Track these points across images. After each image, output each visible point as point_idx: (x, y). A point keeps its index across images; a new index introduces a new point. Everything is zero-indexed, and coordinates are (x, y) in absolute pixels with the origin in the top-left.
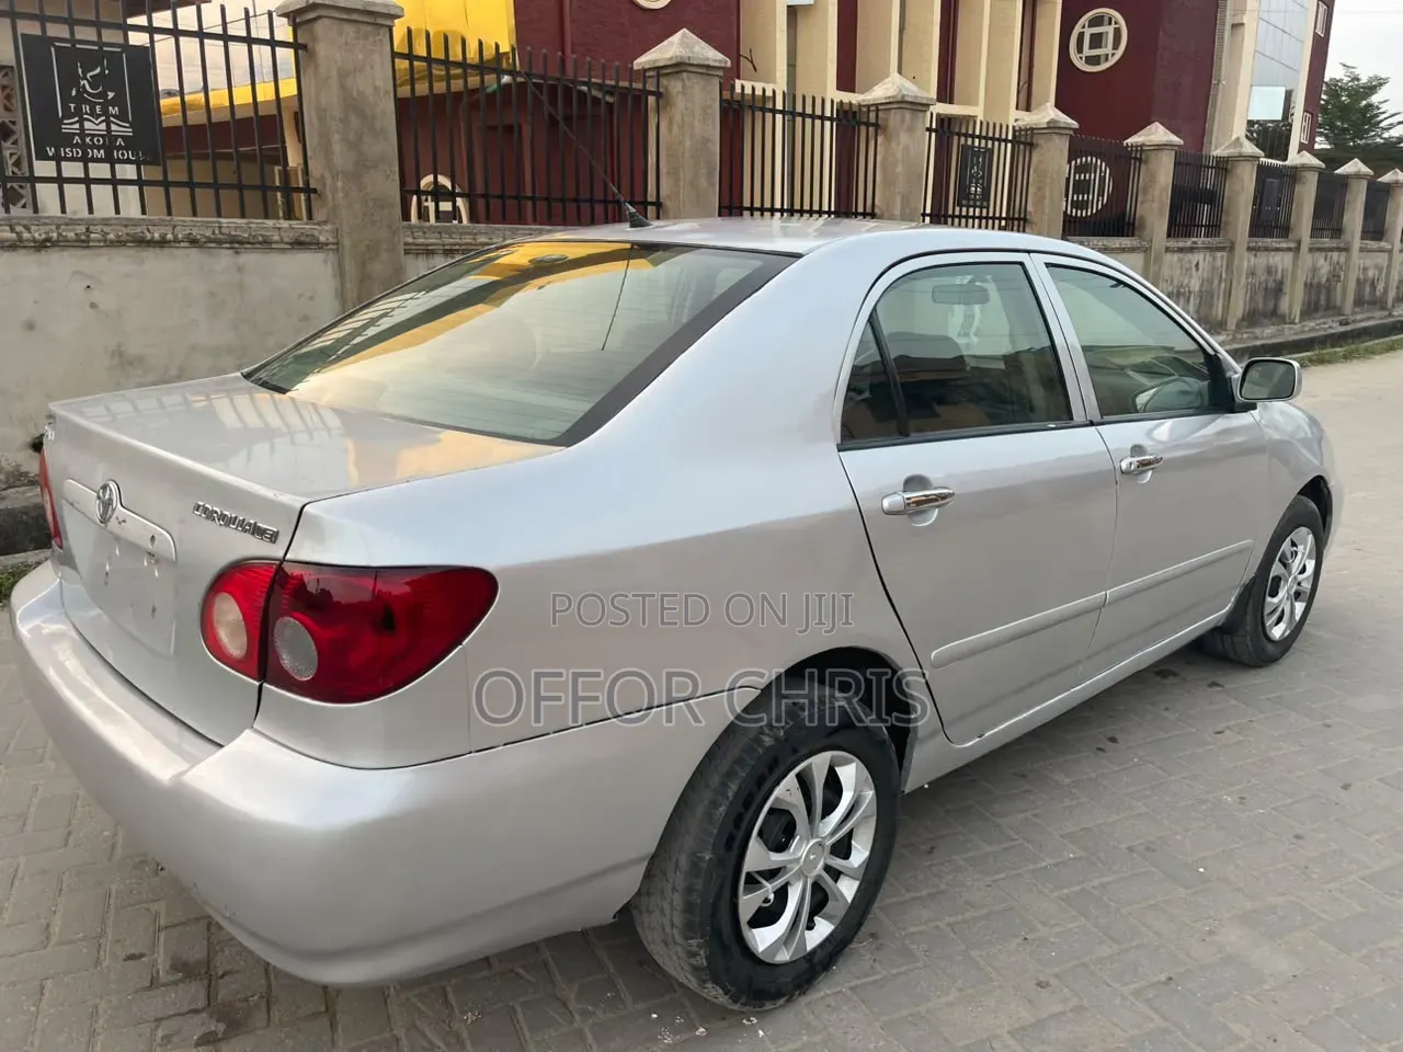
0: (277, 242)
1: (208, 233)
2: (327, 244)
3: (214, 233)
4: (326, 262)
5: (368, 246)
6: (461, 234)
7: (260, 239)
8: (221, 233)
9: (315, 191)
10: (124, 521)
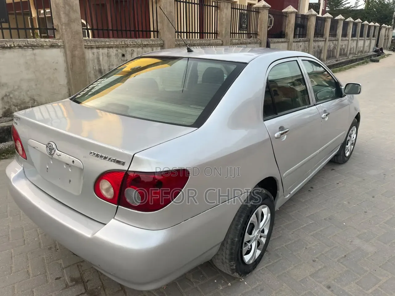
0: (45, 46)
1: (24, 44)
2: (61, 46)
3: (26, 44)
4: (61, 51)
5: (73, 46)
6: (101, 42)
7: (40, 45)
8: (28, 44)
9: (55, 29)
10: (60, 155)
